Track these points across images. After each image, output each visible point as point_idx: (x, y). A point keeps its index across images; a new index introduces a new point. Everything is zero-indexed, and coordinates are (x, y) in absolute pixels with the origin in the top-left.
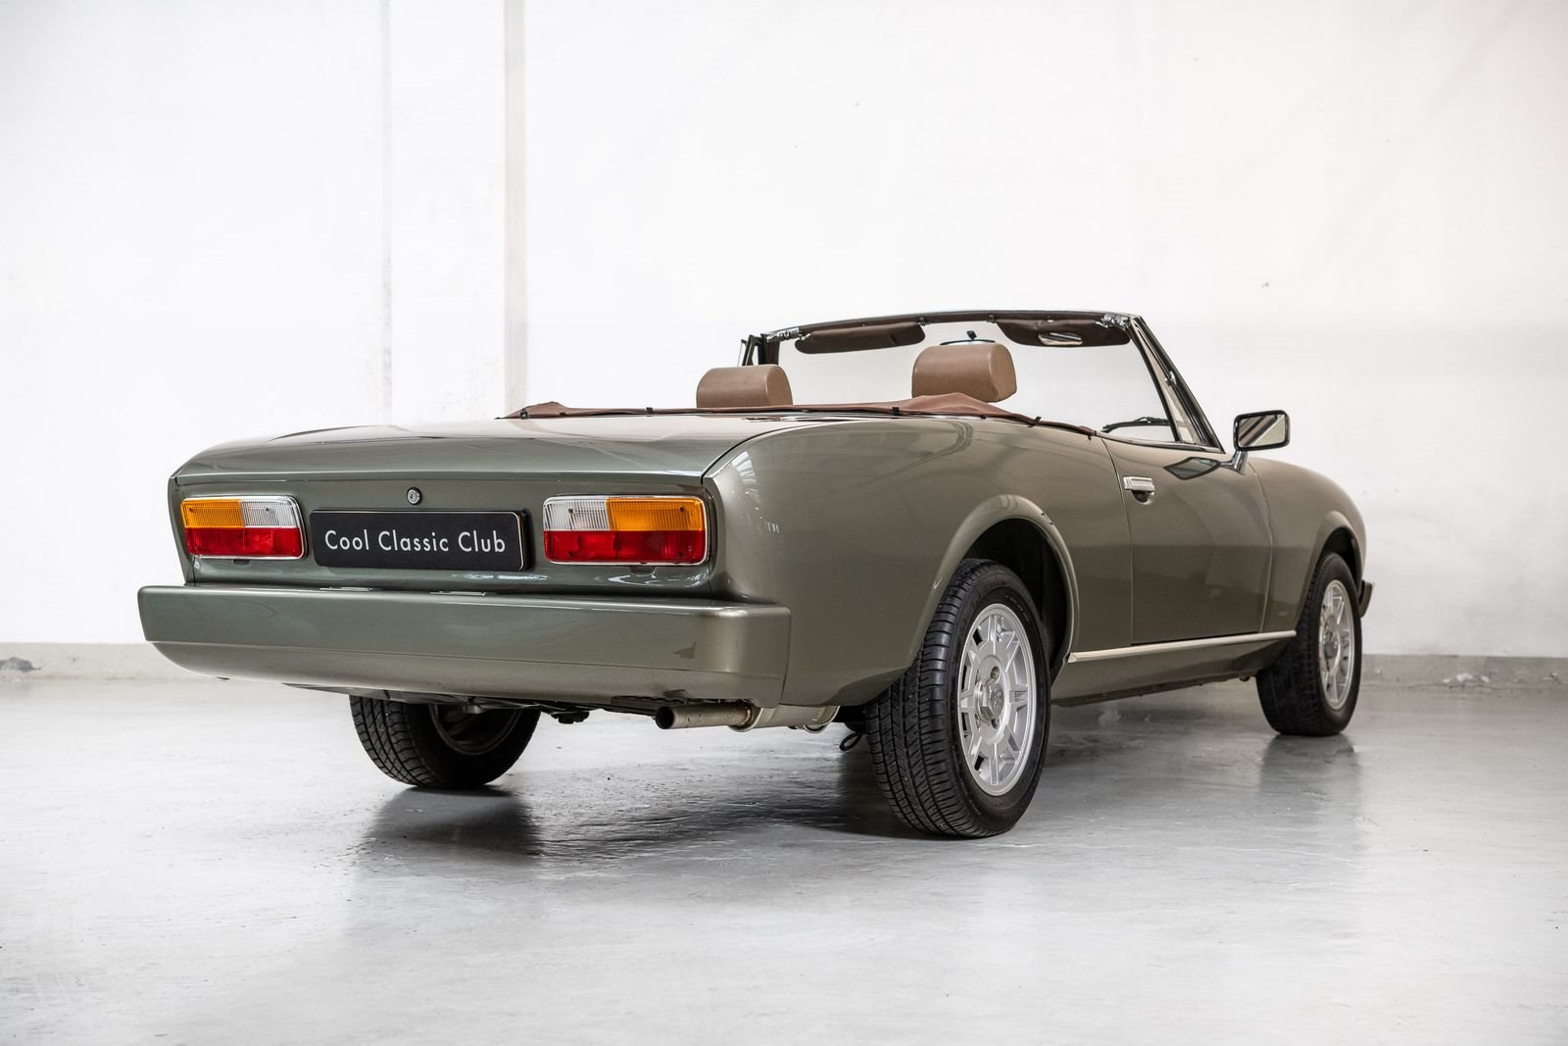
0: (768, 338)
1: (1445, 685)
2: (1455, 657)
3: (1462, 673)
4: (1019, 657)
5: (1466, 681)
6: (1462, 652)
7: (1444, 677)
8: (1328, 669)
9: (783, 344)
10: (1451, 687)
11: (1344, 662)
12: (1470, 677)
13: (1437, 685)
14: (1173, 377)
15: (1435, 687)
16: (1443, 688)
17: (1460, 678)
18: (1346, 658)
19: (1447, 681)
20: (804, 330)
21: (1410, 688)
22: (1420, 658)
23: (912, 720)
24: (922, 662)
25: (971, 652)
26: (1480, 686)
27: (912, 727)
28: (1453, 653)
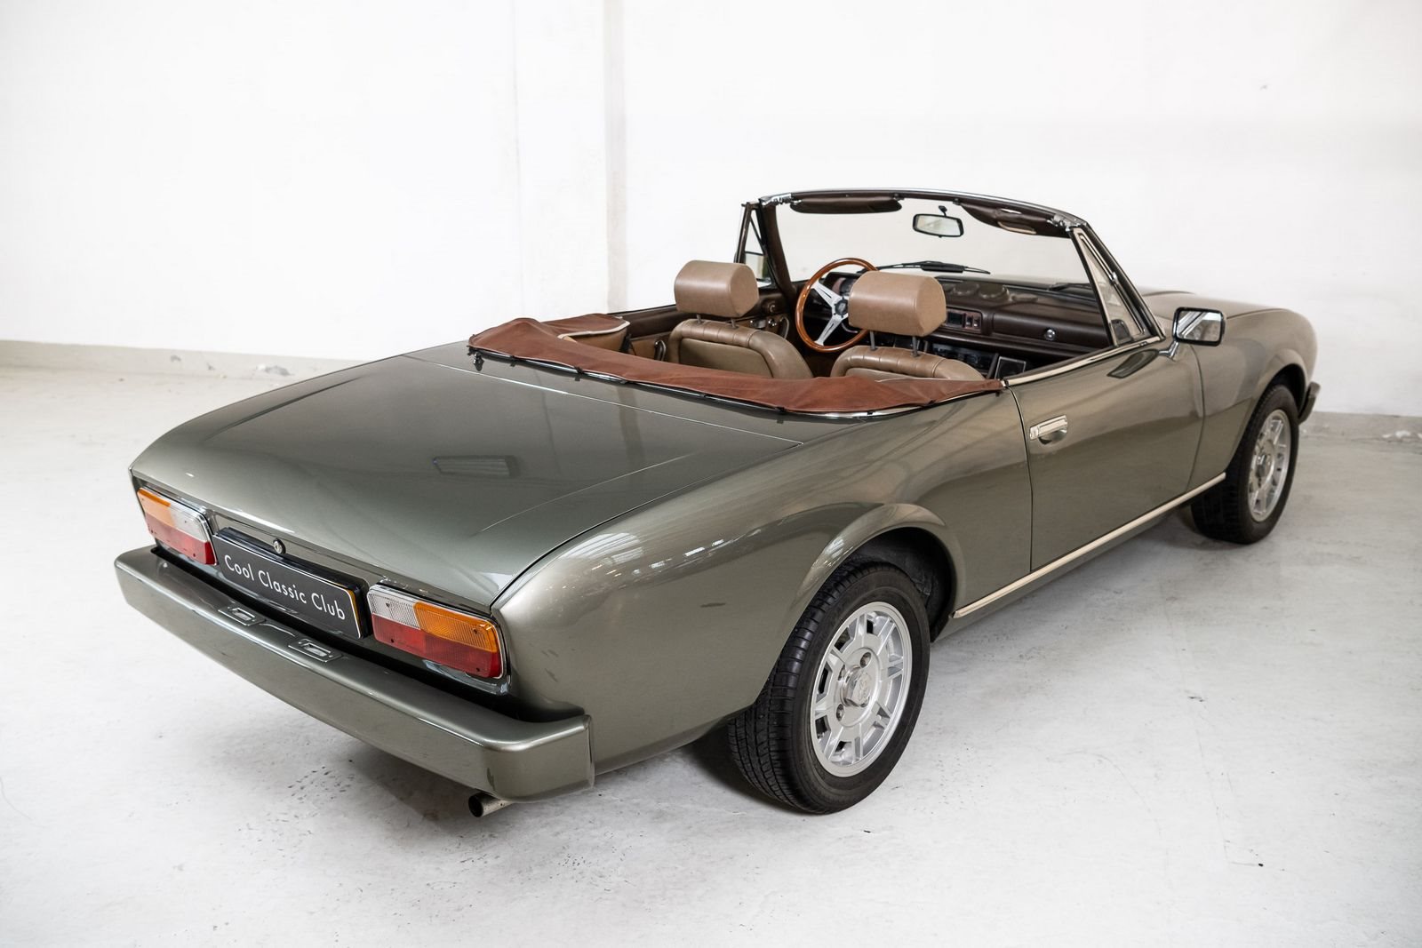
0: (764, 204)
1: (1384, 439)
2: (1397, 417)
3: (1401, 430)
4: (896, 633)
5: (1404, 437)
6: (1404, 413)
7: (1385, 433)
8: (1260, 485)
9: (778, 208)
10: (1390, 441)
11: (1278, 472)
12: (1408, 434)
13: (1378, 439)
14: (1115, 276)
15: (1375, 441)
16: (1383, 442)
17: (1399, 434)
18: (1279, 470)
19: (1386, 436)
20: (796, 196)
21: (1353, 440)
22: (1365, 416)
23: (762, 737)
24: (773, 685)
25: (831, 658)
26: (1416, 442)
27: (762, 743)
28: (1396, 414)
